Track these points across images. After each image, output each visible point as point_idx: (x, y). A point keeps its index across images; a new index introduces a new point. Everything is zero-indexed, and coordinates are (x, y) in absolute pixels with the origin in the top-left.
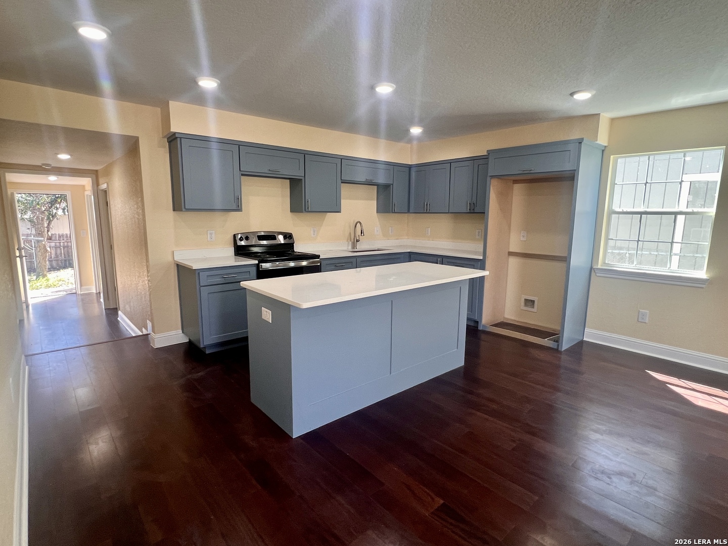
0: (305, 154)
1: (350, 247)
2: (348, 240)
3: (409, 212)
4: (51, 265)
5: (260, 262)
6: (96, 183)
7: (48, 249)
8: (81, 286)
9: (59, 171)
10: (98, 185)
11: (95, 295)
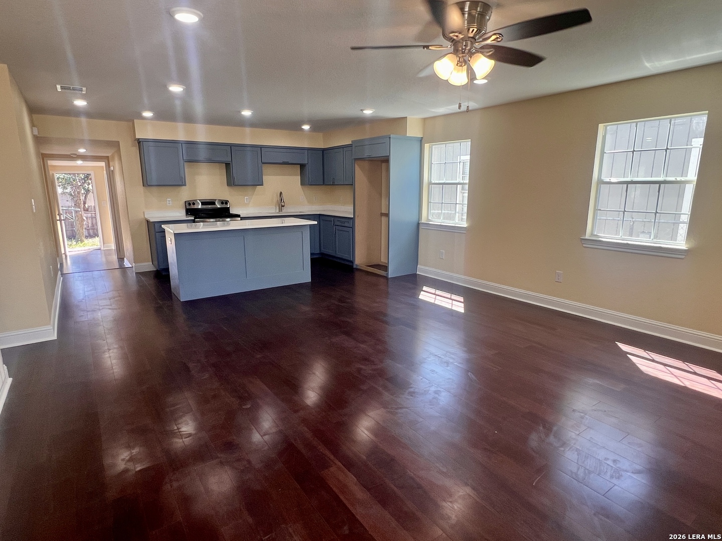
0: (231, 146)
1: (278, 211)
2: (276, 204)
3: (324, 184)
4: (89, 233)
5: (195, 218)
6: (108, 166)
7: (85, 218)
8: (104, 244)
9: (83, 157)
10: (109, 167)
11: (114, 251)
